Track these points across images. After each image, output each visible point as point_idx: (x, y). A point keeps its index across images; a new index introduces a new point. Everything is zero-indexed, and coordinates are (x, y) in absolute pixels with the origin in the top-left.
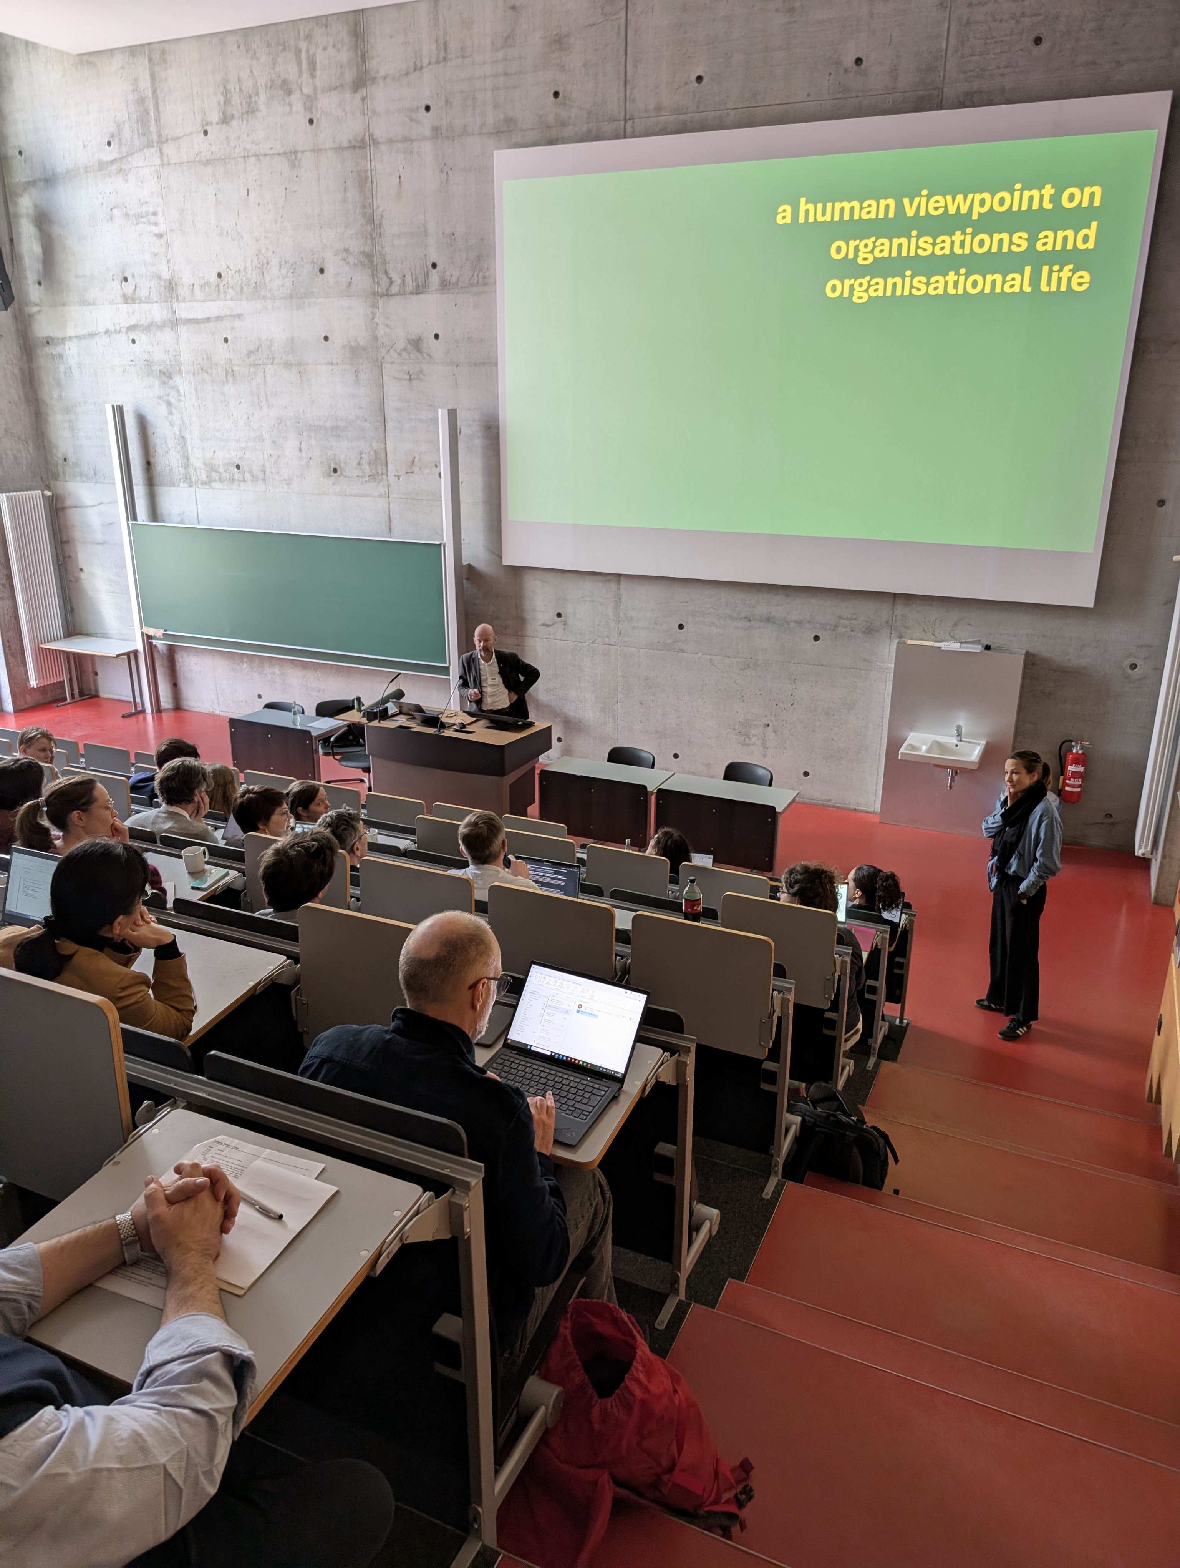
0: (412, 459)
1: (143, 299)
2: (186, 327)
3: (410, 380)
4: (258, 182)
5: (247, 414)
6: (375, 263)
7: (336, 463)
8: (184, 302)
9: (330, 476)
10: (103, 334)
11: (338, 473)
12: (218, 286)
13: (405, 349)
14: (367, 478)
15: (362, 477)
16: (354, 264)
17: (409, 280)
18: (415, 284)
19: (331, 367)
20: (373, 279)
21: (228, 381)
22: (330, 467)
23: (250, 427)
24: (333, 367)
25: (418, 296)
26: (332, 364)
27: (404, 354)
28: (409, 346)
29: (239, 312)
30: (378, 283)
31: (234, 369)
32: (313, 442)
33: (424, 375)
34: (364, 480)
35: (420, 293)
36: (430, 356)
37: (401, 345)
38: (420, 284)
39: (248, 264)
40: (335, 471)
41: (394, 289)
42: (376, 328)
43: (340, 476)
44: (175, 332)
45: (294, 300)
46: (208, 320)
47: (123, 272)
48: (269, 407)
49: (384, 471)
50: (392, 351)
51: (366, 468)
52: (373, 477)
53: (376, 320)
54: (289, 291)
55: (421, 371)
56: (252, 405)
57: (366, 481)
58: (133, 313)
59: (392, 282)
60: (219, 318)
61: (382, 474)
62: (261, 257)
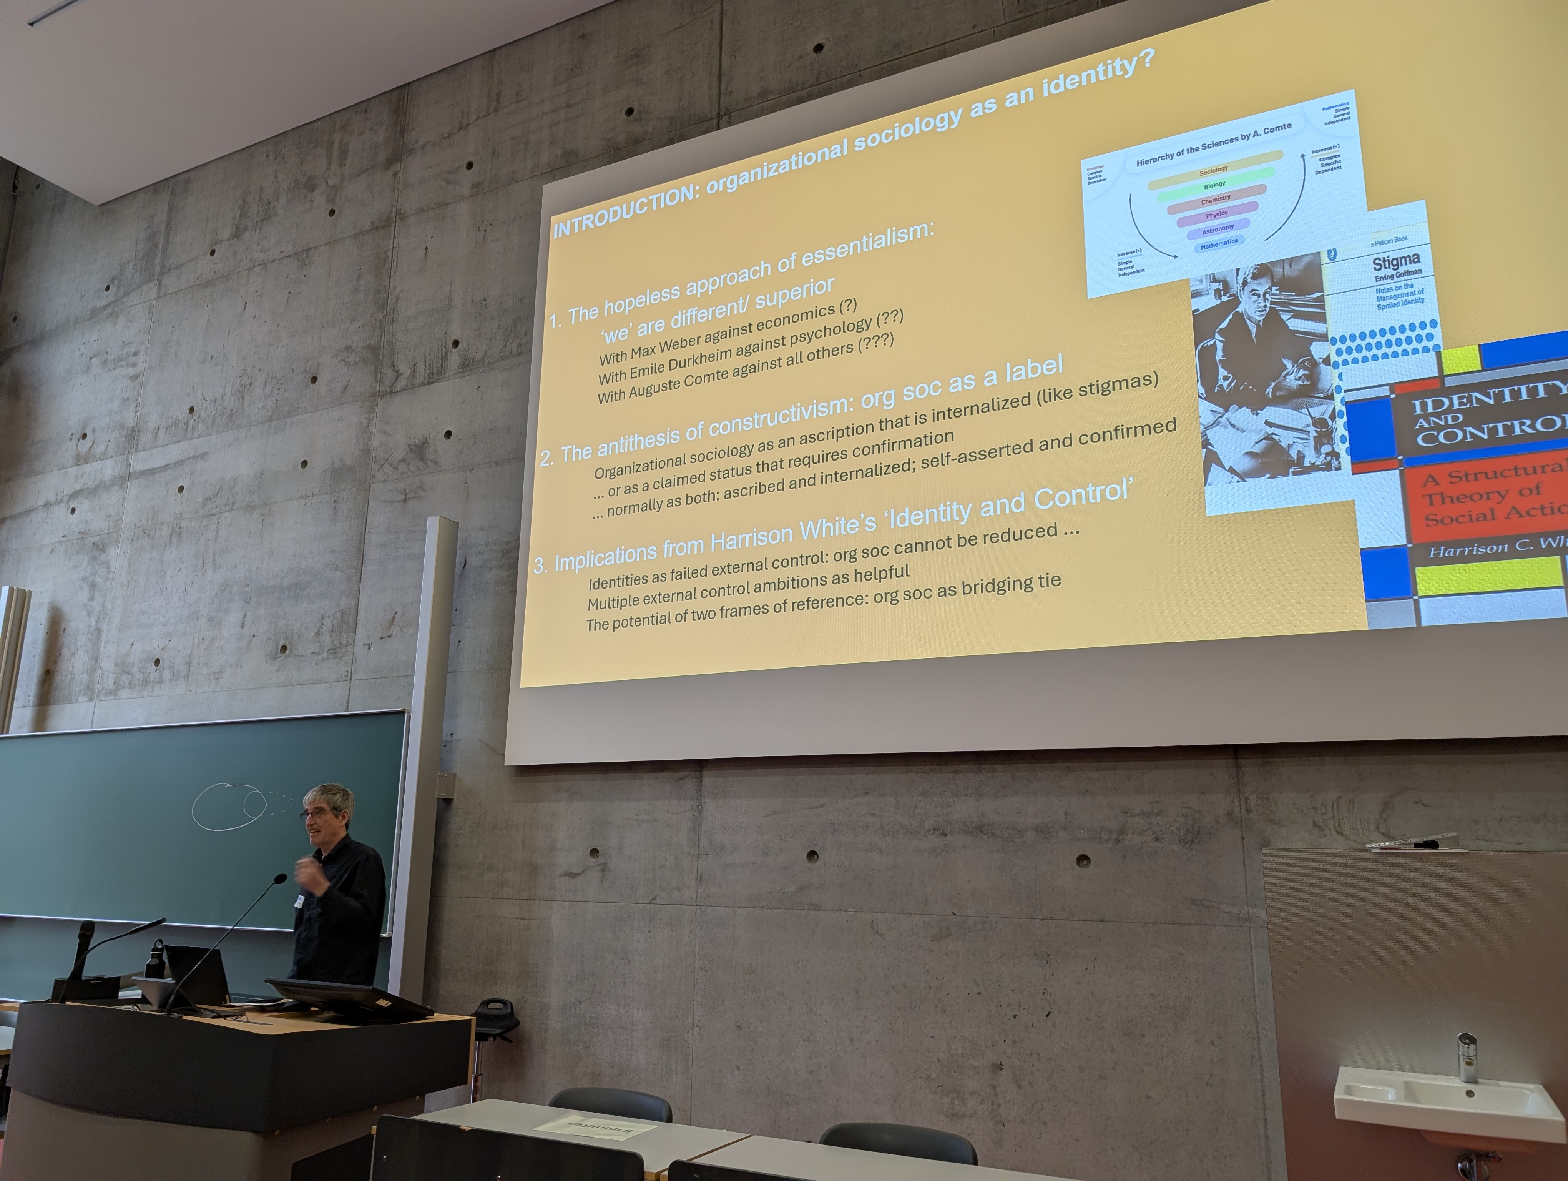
0: (391, 616)
1: (97, 456)
2: (137, 482)
3: (405, 500)
4: (259, 293)
5: (185, 583)
6: (381, 357)
7: (286, 638)
8: (143, 450)
9: (275, 658)
10: (41, 508)
11: (287, 652)
12: (187, 424)
13: (403, 460)
14: (325, 655)
15: (318, 653)
16: (355, 363)
17: (421, 369)
18: (428, 371)
19: (303, 501)
20: (376, 376)
21: (171, 543)
22: (278, 644)
23: (185, 602)
24: (307, 501)
25: (430, 386)
26: (306, 497)
27: (402, 467)
28: (409, 455)
29: (205, 451)
30: (381, 381)
31: (183, 525)
32: (262, 611)
33: (424, 490)
34: (320, 657)
35: (433, 383)
36: (435, 463)
37: (400, 454)
38: (435, 371)
39: (228, 390)
40: (284, 648)
41: (401, 383)
42: (370, 439)
43: (289, 656)
44: (124, 491)
45: (274, 423)
46: (166, 467)
47: (84, 429)
48: (214, 570)
49: (350, 641)
50: (386, 466)
51: (326, 639)
52: (333, 652)
53: (372, 428)
54: (270, 413)
55: (421, 487)
56: (194, 571)
57: (323, 659)
58: (82, 476)
59: (398, 375)
60: (179, 463)
61: (347, 646)
62: (245, 378)
